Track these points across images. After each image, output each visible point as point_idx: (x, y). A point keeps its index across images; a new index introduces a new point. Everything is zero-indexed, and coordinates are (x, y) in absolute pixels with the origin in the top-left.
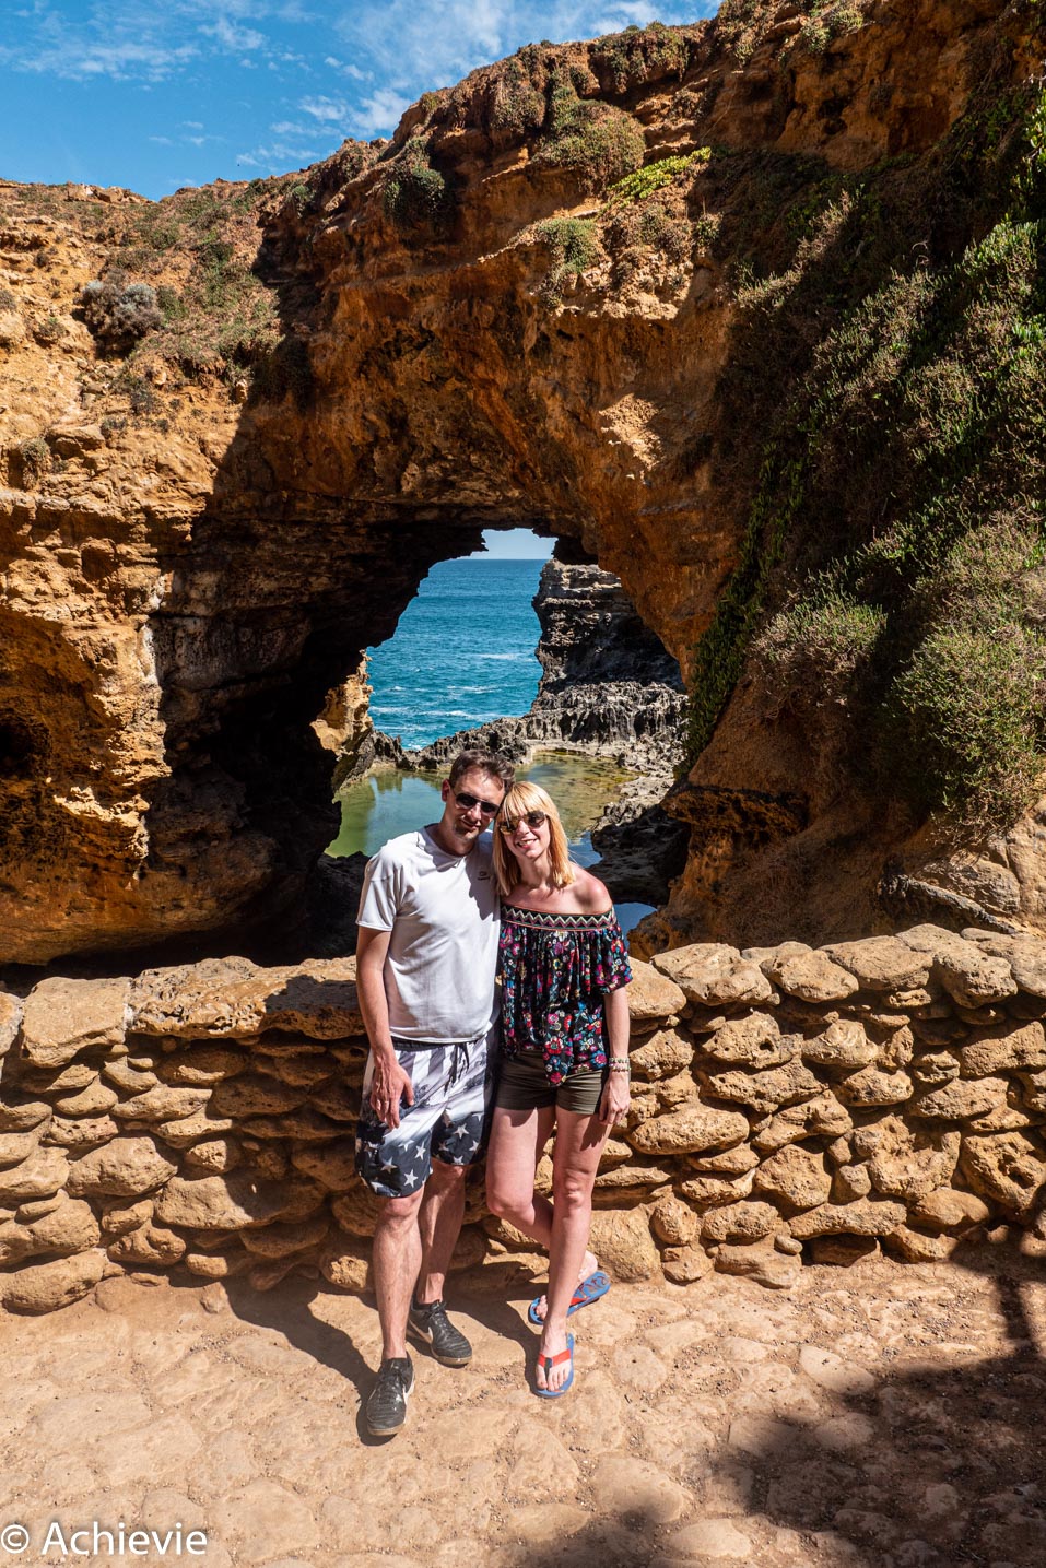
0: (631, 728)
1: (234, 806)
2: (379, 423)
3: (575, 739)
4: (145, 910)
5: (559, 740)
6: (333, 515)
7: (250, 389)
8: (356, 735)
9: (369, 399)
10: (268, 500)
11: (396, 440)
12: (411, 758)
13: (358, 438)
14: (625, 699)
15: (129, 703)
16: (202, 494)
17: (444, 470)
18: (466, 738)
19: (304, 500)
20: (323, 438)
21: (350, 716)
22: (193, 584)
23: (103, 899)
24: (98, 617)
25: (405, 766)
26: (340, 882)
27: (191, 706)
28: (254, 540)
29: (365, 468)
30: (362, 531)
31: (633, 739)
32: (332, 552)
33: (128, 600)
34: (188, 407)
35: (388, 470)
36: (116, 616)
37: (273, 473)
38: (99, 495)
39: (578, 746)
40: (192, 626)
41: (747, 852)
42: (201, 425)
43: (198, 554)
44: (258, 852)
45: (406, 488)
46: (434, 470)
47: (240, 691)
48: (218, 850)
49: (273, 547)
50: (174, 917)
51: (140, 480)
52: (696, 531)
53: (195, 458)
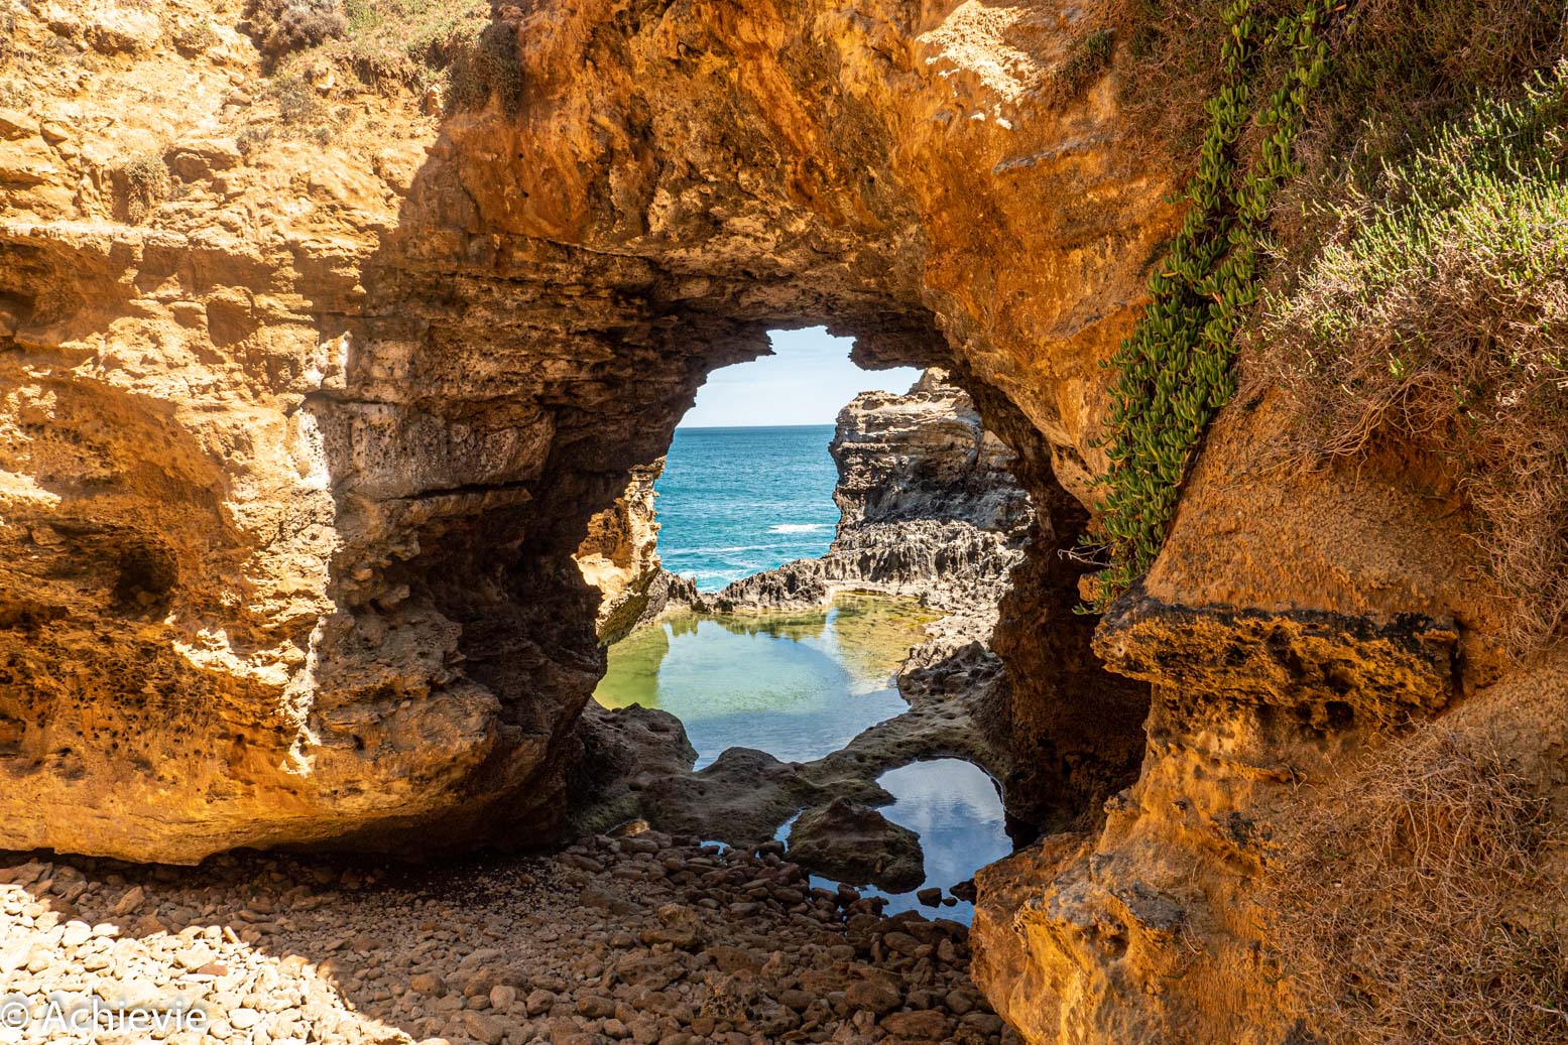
0: (932, 566)
1: (439, 654)
2: (613, 128)
3: (874, 579)
4: (309, 796)
5: (859, 580)
6: (565, 272)
7: (445, 94)
8: (644, 574)
9: (598, 97)
10: (473, 247)
11: (638, 154)
12: (706, 600)
13: (586, 151)
14: (925, 537)
15: (271, 513)
16: (372, 227)
17: (703, 196)
18: (763, 579)
19: (523, 247)
20: (540, 155)
21: (637, 555)
22: (373, 358)
23: (249, 783)
24: (229, 395)
25: (700, 608)
26: (611, 740)
27: (374, 520)
28: (461, 305)
29: (598, 196)
30: (604, 293)
31: (934, 578)
32: (567, 323)
33: (272, 372)
34: (361, 119)
35: (630, 199)
36: (256, 394)
37: (477, 208)
38: (230, 227)
39: (878, 586)
40: (375, 415)
41: (1300, 749)
42: (376, 140)
43: (379, 317)
44: (468, 715)
45: (656, 227)
46: (690, 198)
47: (449, 504)
48: (410, 716)
49: (487, 314)
50: (352, 805)
51: (286, 208)
52: (1096, 185)
53: (365, 179)
